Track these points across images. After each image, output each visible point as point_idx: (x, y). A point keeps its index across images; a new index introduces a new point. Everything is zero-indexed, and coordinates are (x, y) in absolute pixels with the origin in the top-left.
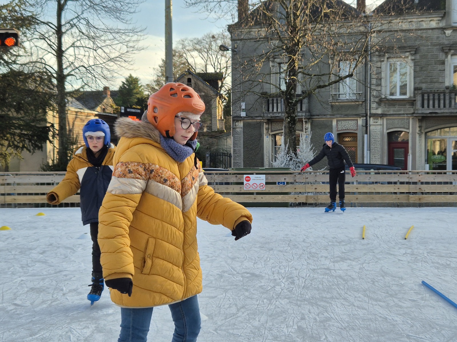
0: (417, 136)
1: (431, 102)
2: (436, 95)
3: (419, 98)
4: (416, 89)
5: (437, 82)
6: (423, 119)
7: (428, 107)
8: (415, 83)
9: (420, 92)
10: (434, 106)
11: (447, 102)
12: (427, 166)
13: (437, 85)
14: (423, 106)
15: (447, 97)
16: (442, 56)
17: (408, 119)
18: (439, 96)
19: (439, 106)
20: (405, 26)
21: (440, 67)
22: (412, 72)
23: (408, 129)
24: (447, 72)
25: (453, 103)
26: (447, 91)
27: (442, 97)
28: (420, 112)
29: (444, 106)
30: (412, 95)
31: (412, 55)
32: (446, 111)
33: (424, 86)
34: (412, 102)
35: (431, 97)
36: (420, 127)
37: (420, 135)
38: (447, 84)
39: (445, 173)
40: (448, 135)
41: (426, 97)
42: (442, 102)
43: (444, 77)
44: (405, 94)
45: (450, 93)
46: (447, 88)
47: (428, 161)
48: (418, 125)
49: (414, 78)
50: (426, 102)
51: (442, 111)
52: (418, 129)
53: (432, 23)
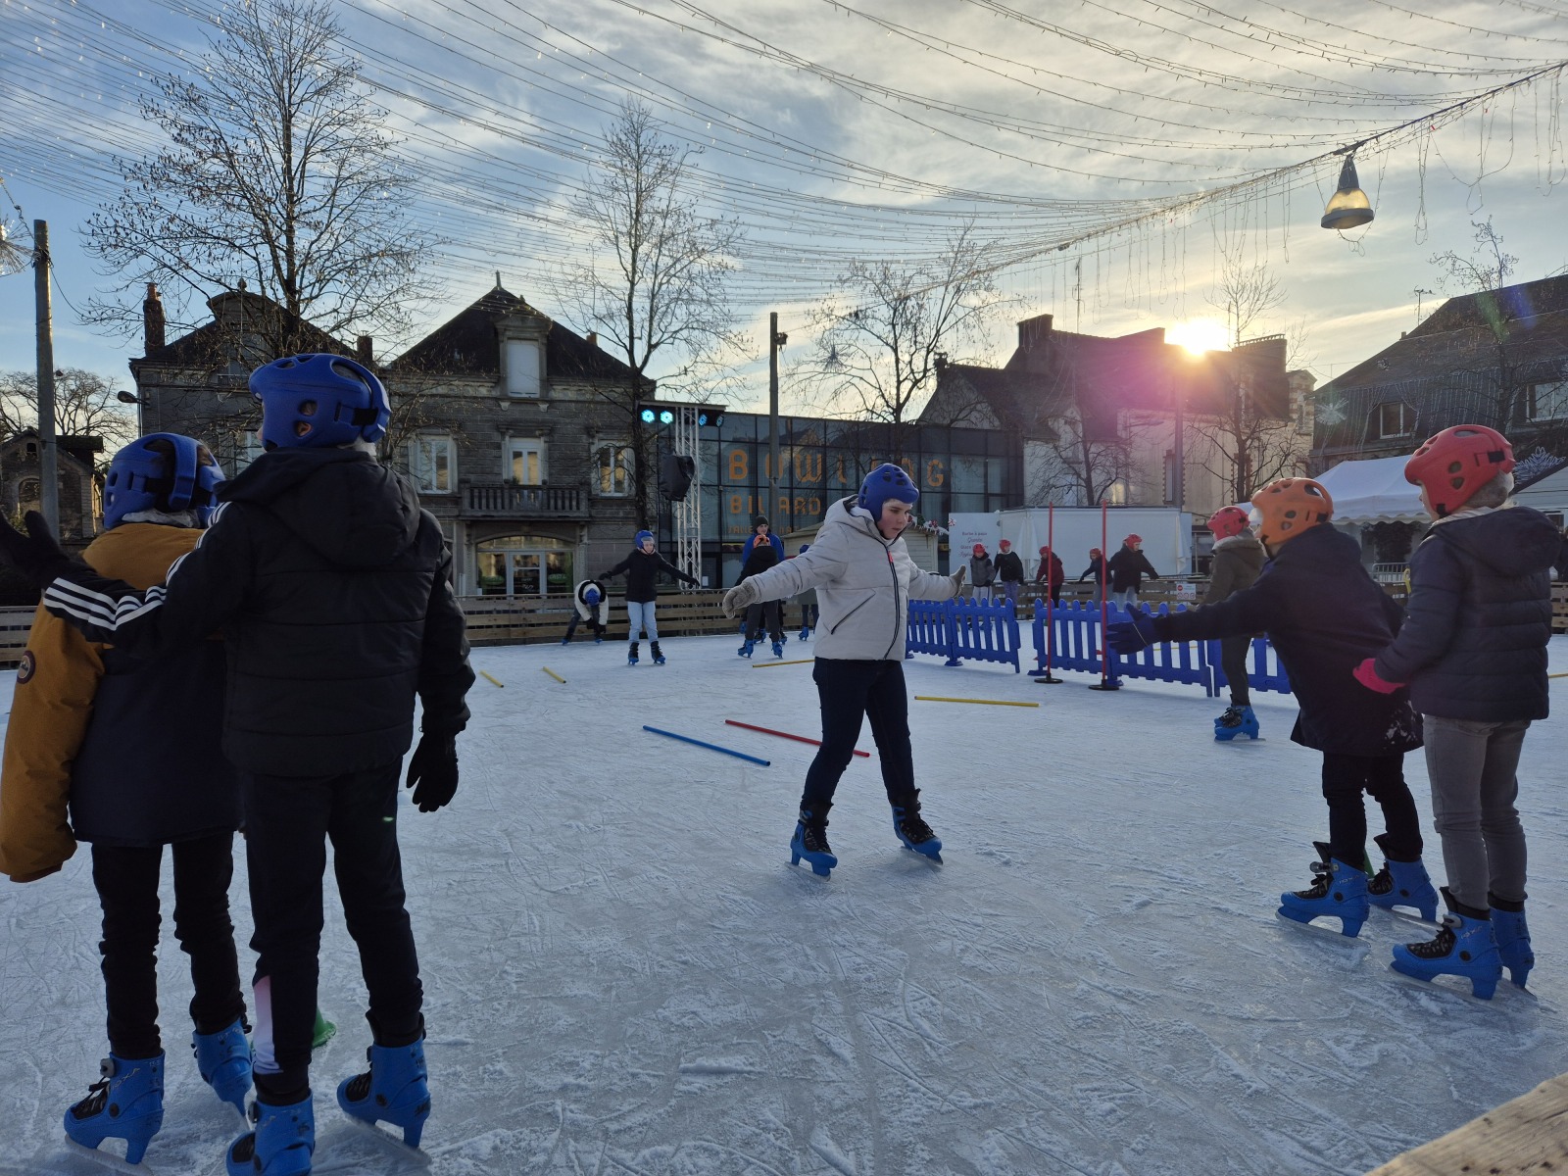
0: (465, 548)
1: (484, 501)
2: (491, 491)
3: (466, 494)
4: (461, 481)
5: (491, 473)
6: (473, 524)
7: (480, 508)
8: (459, 473)
9: (467, 485)
10: (488, 507)
11: (507, 501)
12: (480, 590)
13: (489, 476)
14: (472, 506)
15: (506, 495)
16: (496, 437)
17: (451, 524)
18: (495, 493)
19: (495, 507)
20: (442, 390)
21: (494, 452)
22: (455, 457)
23: (452, 538)
24: (504, 460)
25: (515, 503)
26: (506, 486)
27: (499, 494)
28: (468, 514)
29: (503, 508)
30: (456, 490)
31: (456, 433)
32: (506, 514)
33: (472, 477)
34: (455, 499)
35: (484, 494)
36: (468, 535)
37: (469, 546)
38: (505, 477)
39: (504, 598)
40: (507, 548)
41: (476, 491)
42: (499, 501)
43: (500, 466)
44: (445, 488)
45: (511, 488)
46: (506, 482)
47: (480, 583)
48: (465, 533)
49: (459, 465)
50: (476, 500)
51: (500, 514)
52: (465, 539)
53: (481, 389)
